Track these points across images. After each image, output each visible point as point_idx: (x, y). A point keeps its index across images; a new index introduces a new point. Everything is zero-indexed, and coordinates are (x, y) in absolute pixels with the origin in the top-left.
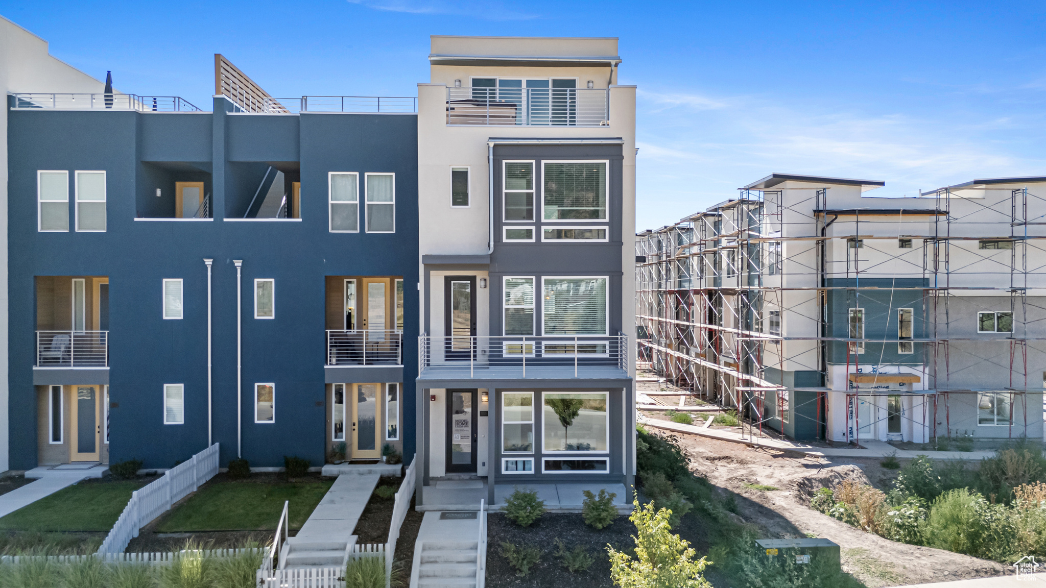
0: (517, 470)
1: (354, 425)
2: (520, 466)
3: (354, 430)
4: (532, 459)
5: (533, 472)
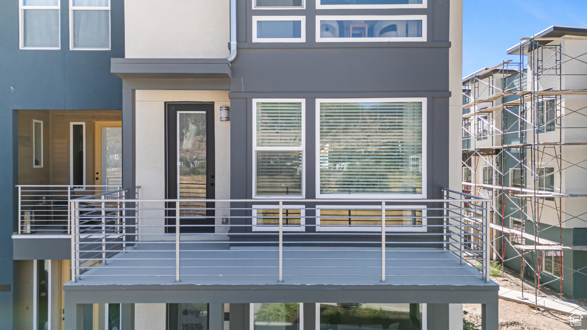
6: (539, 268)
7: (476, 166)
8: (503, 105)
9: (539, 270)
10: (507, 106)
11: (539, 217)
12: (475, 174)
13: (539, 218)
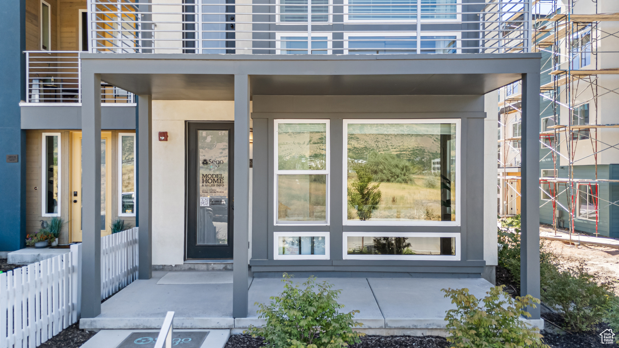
0: (300, 253)
1: (76, 195)
2: (306, 246)
3: (75, 201)
4: (327, 235)
5: (327, 256)
6: (573, 206)
7: (506, 118)
8: (536, 45)
9: (573, 207)
10: (539, 45)
11: (574, 152)
12: (505, 127)
13: (573, 154)
